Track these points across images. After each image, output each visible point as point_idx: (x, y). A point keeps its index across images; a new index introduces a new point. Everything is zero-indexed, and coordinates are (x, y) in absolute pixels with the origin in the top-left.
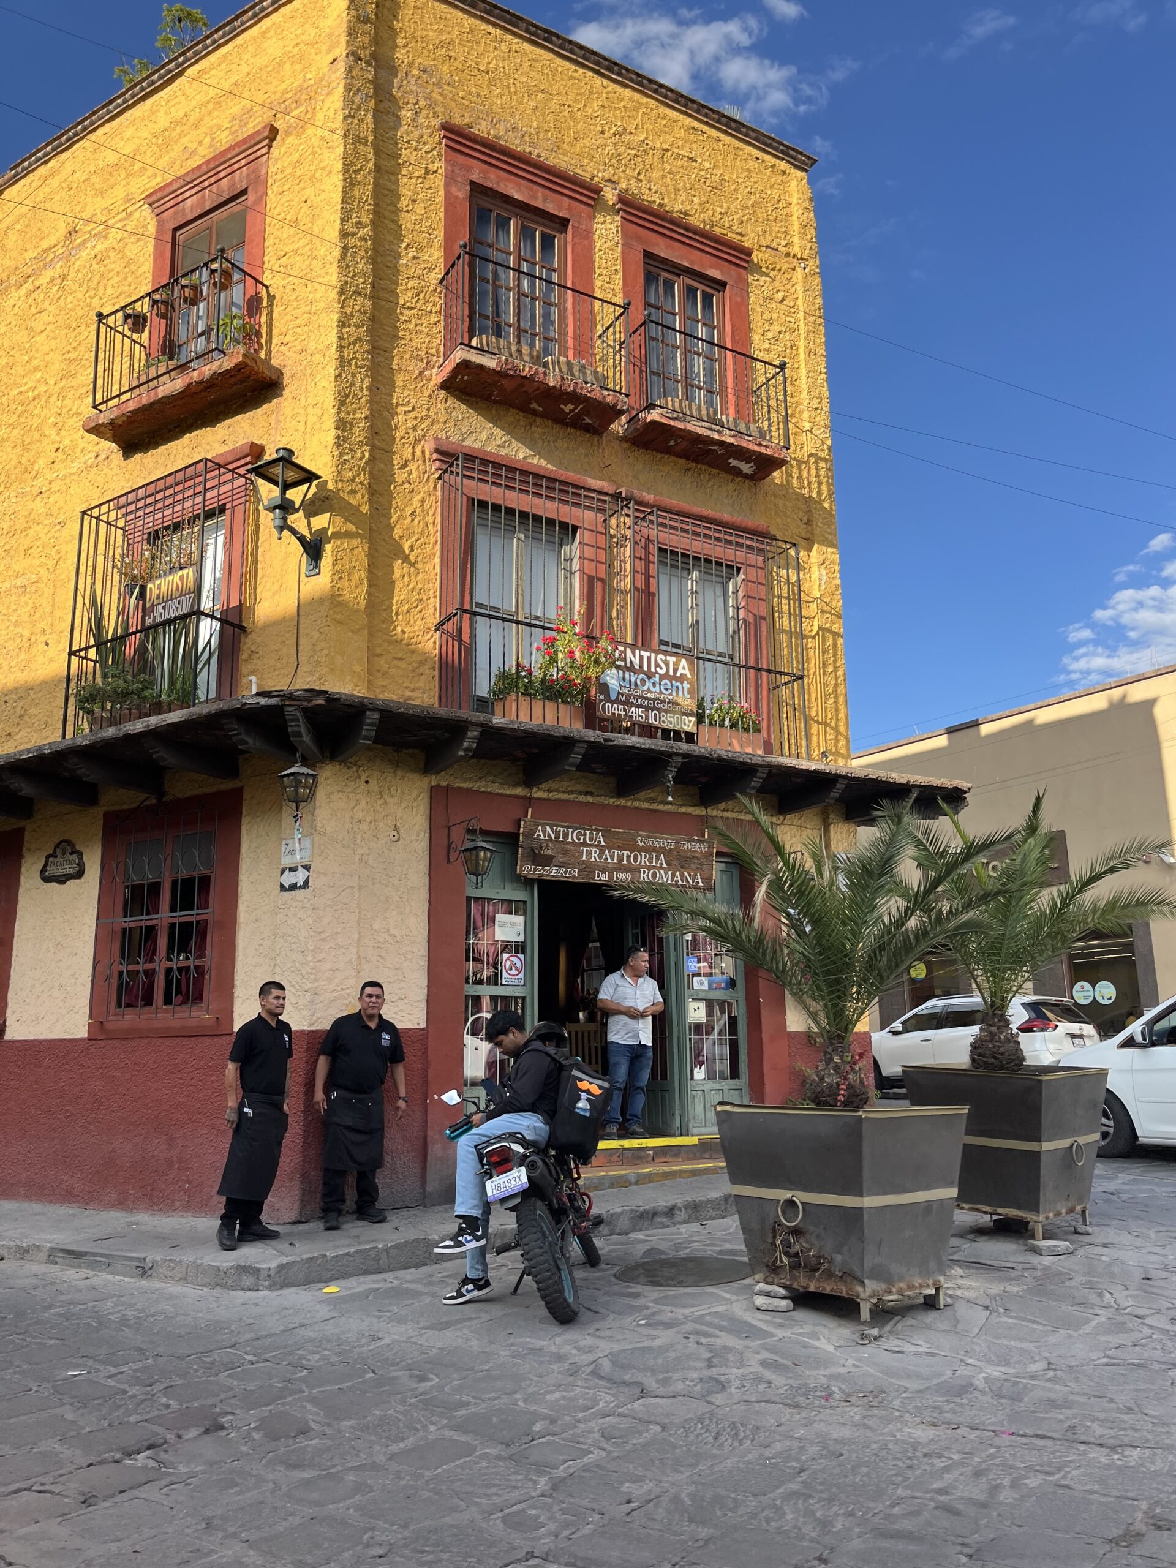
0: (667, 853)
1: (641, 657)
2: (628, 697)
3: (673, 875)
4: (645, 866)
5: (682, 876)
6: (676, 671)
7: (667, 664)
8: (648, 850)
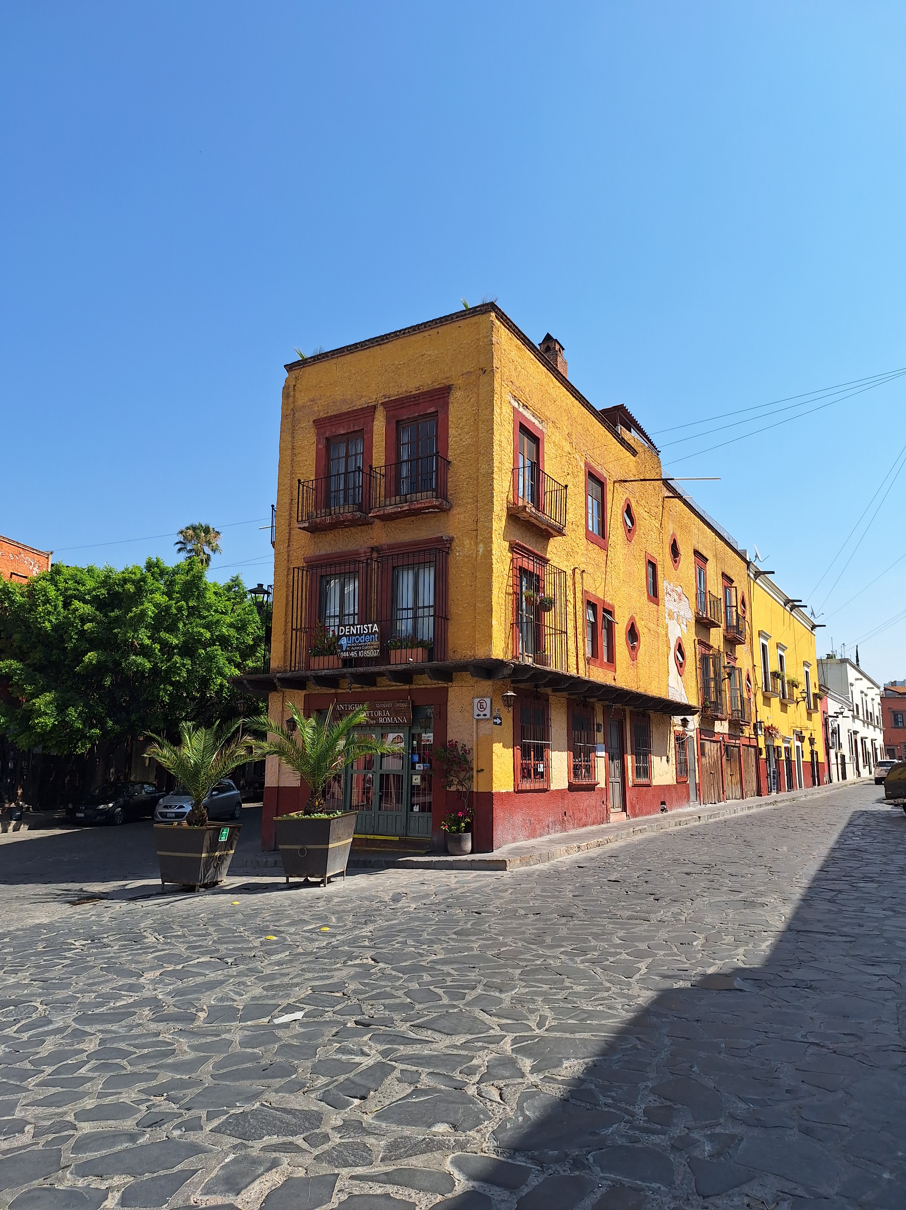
0: (389, 709)
1: (357, 628)
2: (350, 647)
3: (393, 719)
4: (381, 716)
5: (397, 719)
6: (372, 630)
7: (368, 628)
8: (381, 709)
